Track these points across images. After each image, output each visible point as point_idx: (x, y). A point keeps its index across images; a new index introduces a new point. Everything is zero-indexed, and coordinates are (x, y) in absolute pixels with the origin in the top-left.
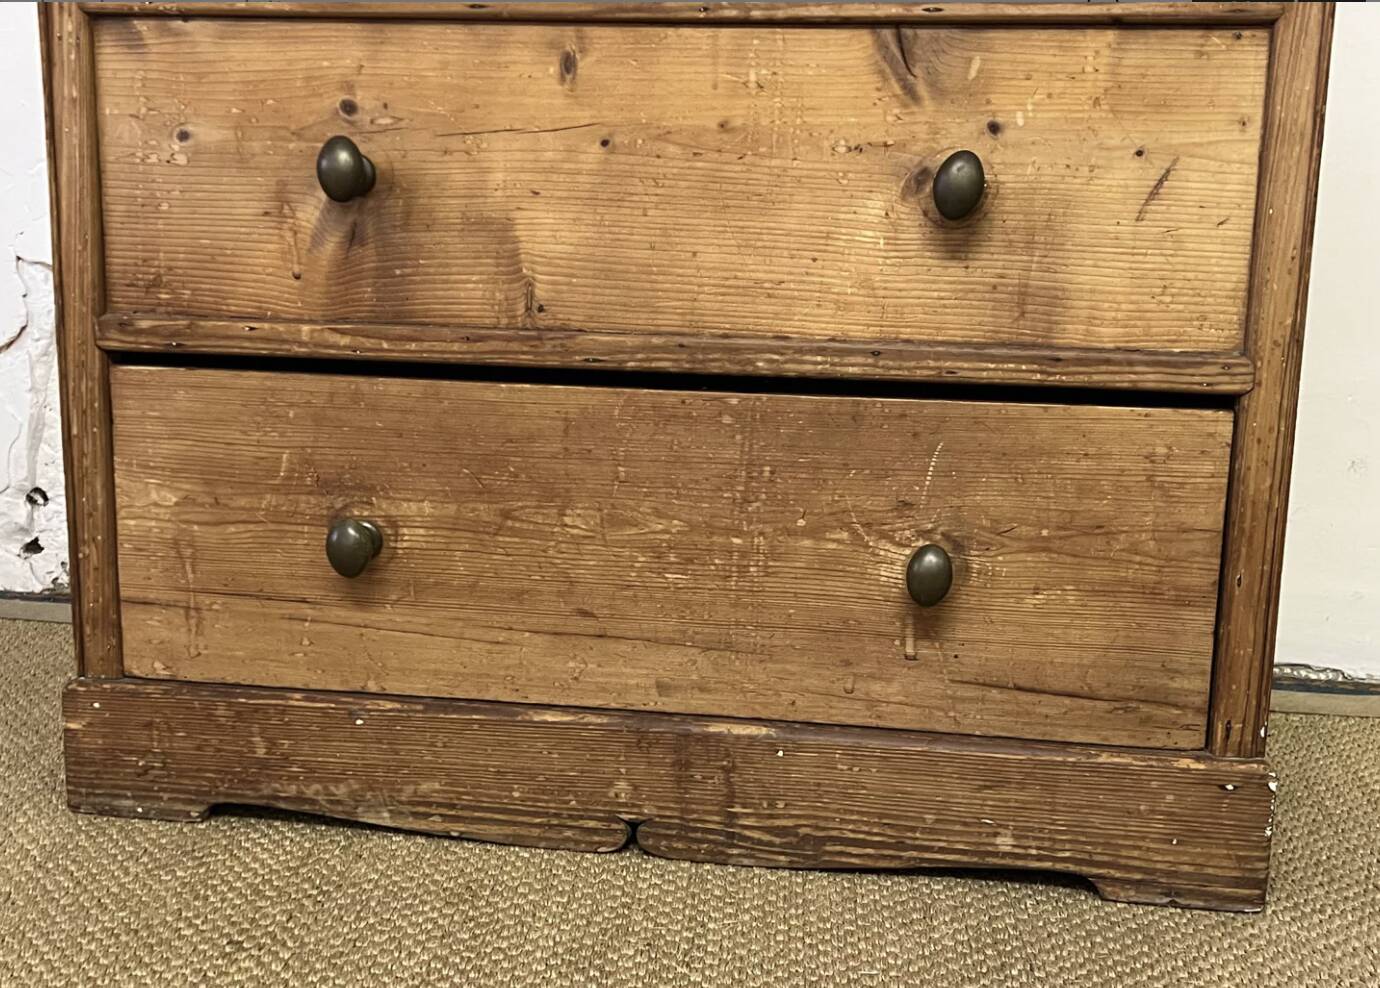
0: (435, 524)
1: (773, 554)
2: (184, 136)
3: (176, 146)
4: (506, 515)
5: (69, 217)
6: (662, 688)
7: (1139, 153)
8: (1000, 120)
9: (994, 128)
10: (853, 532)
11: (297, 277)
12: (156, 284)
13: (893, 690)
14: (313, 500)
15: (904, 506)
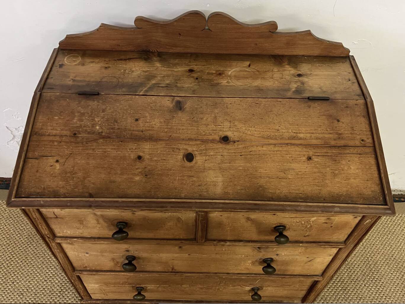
0: (155, 287)
1: (225, 288)
2: (87, 253)
3: (86, 254)
4: (170, 286)
5: (63, 264)
6: (201, 298)
7: (308, 258)
8: (278, 254)
9: (277, 255)
10: (241, 286)
11: (119, 267)
12: (86, 267)
13: (246, 297)
14: (128, 285)
15: (250, 284)
